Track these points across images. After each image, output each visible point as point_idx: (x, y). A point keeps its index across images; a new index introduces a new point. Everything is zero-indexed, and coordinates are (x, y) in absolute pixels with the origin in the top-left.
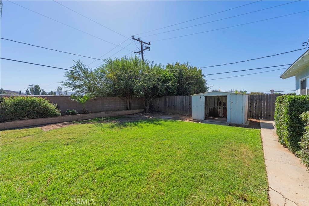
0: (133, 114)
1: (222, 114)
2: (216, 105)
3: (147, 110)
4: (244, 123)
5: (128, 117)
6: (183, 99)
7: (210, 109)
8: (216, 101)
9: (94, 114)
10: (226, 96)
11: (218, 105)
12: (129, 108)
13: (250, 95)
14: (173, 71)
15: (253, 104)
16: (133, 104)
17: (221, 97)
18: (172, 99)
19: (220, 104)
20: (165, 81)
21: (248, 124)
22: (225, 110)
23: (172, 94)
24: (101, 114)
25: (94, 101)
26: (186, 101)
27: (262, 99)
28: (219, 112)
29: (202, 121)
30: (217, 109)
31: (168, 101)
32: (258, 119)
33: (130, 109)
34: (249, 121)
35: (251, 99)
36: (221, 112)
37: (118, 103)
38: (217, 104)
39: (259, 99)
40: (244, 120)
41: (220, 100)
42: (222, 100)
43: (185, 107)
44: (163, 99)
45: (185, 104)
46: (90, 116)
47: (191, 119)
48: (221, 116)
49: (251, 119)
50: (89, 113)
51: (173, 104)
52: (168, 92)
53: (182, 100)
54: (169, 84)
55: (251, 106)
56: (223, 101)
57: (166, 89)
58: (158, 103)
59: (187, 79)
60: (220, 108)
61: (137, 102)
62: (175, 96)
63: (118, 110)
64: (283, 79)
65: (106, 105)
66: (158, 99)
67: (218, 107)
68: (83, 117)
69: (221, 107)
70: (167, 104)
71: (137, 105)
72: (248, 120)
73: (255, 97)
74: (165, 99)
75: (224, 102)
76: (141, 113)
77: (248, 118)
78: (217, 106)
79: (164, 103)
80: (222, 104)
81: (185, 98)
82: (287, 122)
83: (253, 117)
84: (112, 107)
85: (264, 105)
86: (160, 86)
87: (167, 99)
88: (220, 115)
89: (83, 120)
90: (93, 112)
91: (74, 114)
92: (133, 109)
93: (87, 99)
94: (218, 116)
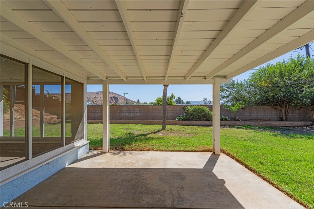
0: (294, 127)
5: (288, 129)
9: (243, 122)
12: (284, 118)
16: (290, 114)
24: (250, 122)
25: (241, 110)
33: (287, 120)
37: (269, 112)
46: (240, 124)
50: (239, 120)
61: (297, 112)
63: (269, 120)
65: (254, 114)
68: (233, 123)
71: (297, 116)
76: (307, 126)
84: (260, 117)
89: (234, 126)
90: (242, 120)
91: (227, 120)
92: (291, 121)
93: (238, 107)
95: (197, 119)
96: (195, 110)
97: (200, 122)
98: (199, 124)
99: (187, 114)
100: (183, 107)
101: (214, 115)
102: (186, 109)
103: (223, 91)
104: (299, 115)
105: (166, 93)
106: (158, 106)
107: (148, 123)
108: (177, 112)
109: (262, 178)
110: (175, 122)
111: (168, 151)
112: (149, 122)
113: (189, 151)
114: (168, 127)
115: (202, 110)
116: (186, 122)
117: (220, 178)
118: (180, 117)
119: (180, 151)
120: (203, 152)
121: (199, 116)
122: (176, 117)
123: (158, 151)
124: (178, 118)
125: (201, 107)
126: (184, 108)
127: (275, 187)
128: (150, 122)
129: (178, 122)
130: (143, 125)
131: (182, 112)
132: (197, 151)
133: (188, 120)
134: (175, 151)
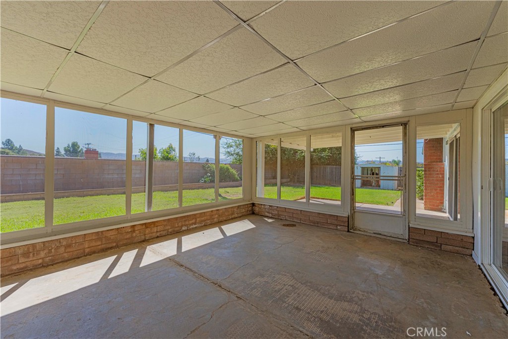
2: (369, 175)
3: (296, 180)
6: (333, 170)
8: (369, 172)
10: (380, 168)
26: (337, 171)
36: (373, 181)
40: (394, 187)
41: (373, 171)
43: (335, 177)
45: (336, 174)
51: (322, 174)
57: (319, 159)
60: (372, 178)
77: (398, 186)
81: (336, 168)
88: (373, 184)
94: (371, 185)
95: (223, 180)
97: (226, 183)
102: (207, 167)
110: (200, 185)
115: (228, 169)
118: (204, 178)
121: (225, 176)
124: (202, 180)
125: (226, 165)
126: (204, 166)
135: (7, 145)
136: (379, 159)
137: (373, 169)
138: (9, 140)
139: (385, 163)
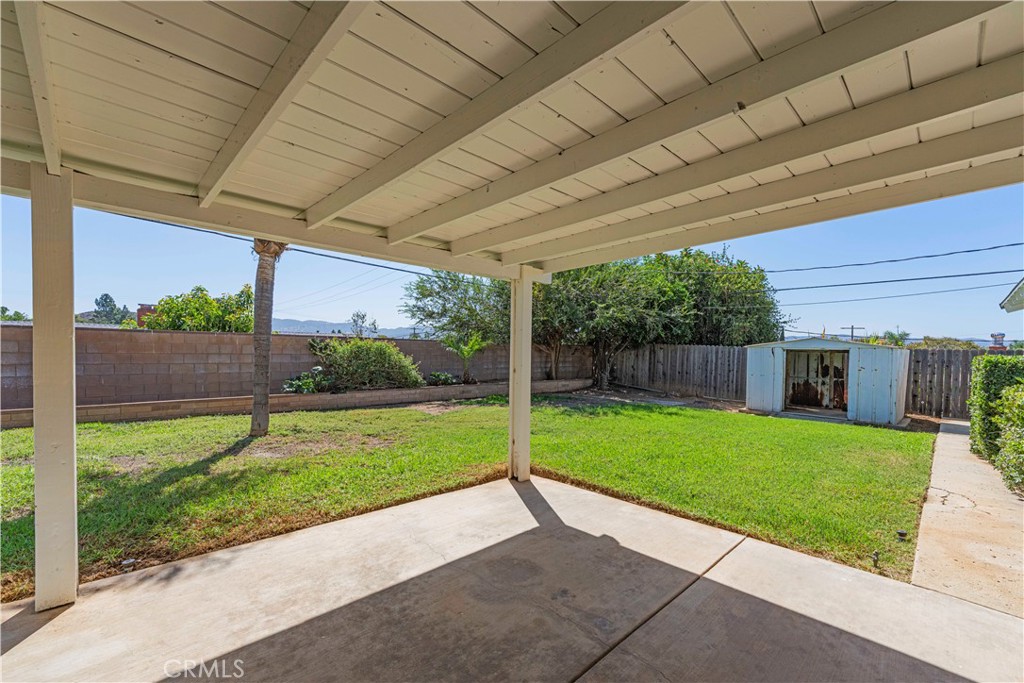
0: (571, 392)
1: (830, 400)
2: (813, 374)
4: (894, 422)
6: (710, 356)
7: (794, 384)
8: (813, 365)
9: (484, 386)
10: (848, 352)
11: (820, 375)
12: (554, 374)
13: (916, 351)
14: (679, 275)
15: (924, 376)
16: (561, 365)
17: (828, 354)
18: (676, 353)
19: (825, 372)
20: (666, 307)
21: (904, 425)
22: (840, 388)
23: (679, 339)
26: (719, 361)
27: (949, 361)
28: (822, 394)
29: (776, 415)
30: (814, 385)
31: (661, 359)
32: (938, 415)
33: (558, 378)
34: (909, 420)
35: (918, 362)
36: (826, 393)
38: (817, 372)
39: (943, 362)
40: (894, 413)
41: (827, 362)
42: (831, 362)
43: (715, 378)
44: (647, 353)
45: (716, 368)
46: (479, 392)
47: (744, 409)
48: (827, 406)
49: (914, 416)
50: (475, 383)
51: (678, 368)
52: (671, 334)
53: (707, 357)
54: (676, 313)
55: (916, 382)
56: (836, 364)
57: (665, 327)
58: (629, 362)
59: (722, 300)
60: (823, 383)
61: (572, 360)
62: (686, 347)
64: (1008, 312)
66: (633, 352)
67: (820, 381)
68: (463, 392)
69: (827, 380)
70: (660, 367)
71: (571, 369)
72: (905, 417)
73: (929, 356)
74: (653, 352)
75: (836, 368)
76: (587, 388)
77: (907, 409)
78: (817, 376)
79: (650, 364)
80: (831, 372)
81: (717, 352)
82: (981, 406)
83: (922, 411)
85: (956, 379)
86: (652, 317)
87: (660, 354)
88: (826, 402)
89: (467, 400)
90: (482, 382)
91: (449, 384)
92: (565, 379)
93: (477, 347)
94: (818, 404)
95: (365, 384)
96: (357, 354)
97: (374, 393)
98: (371, 399)
99: (329, 368)
100: (310, 340)
101: (514, 371)
102: (321, 349)
103: (425, 296)
104: (573, 367)
105: (272, 284)
106: (178, 337)
107: (140, 416)
108: (285, 361)
109: (650, 505)
110: (282, 400)
111: (387, 507)
112: (150, 408)
113: (450, 490)
114: (275, 421)
115: (381, 353)
116: (327, 397)
117: (598, 535)
118: (299, 379)
119: (424, 496)
120: (485, 482)
121: (372, 373)
122: (283, 381)
123: (348, 516)
124: (291, 385)
125: (378, 343)
126: (312, 346)
127: (681, 516)
128: (156, 408)
129: (296, 399)
130: (121, 427)
131: (306, 359)
132: (472, 485)
133: (334, 389)
134: (410, 501)
135: (103, 305)
136: (849, 332)
137: (827, 356)
138: (106, 295)
139: (864, 341)
